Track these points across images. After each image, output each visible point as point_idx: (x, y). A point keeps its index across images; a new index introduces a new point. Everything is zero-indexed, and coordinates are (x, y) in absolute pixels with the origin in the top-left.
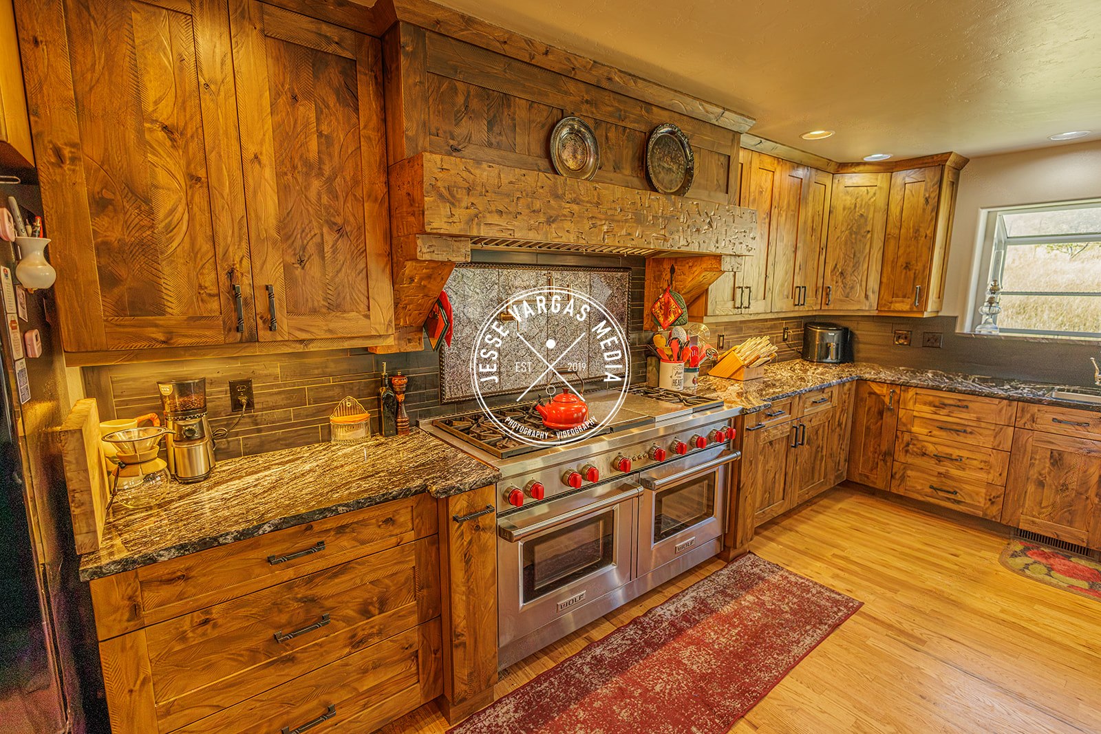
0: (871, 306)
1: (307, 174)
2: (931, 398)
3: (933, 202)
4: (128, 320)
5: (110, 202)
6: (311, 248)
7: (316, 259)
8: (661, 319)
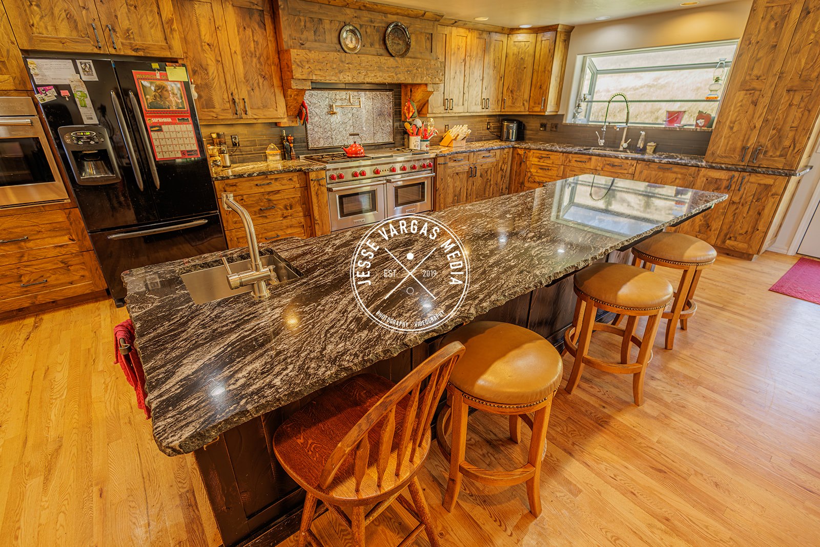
0: (525, 109)
1: (251, 57)
2: (538, 155)
3: (552, 51)
4: (206, 110)
5: (197, 70)
6: (256, 85)
7: (257, 88)
8: (407, 115)
